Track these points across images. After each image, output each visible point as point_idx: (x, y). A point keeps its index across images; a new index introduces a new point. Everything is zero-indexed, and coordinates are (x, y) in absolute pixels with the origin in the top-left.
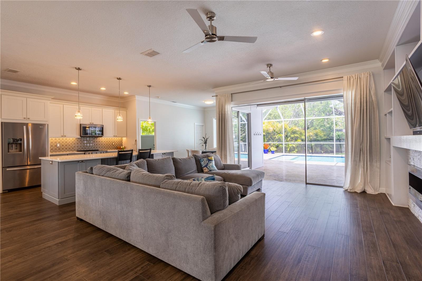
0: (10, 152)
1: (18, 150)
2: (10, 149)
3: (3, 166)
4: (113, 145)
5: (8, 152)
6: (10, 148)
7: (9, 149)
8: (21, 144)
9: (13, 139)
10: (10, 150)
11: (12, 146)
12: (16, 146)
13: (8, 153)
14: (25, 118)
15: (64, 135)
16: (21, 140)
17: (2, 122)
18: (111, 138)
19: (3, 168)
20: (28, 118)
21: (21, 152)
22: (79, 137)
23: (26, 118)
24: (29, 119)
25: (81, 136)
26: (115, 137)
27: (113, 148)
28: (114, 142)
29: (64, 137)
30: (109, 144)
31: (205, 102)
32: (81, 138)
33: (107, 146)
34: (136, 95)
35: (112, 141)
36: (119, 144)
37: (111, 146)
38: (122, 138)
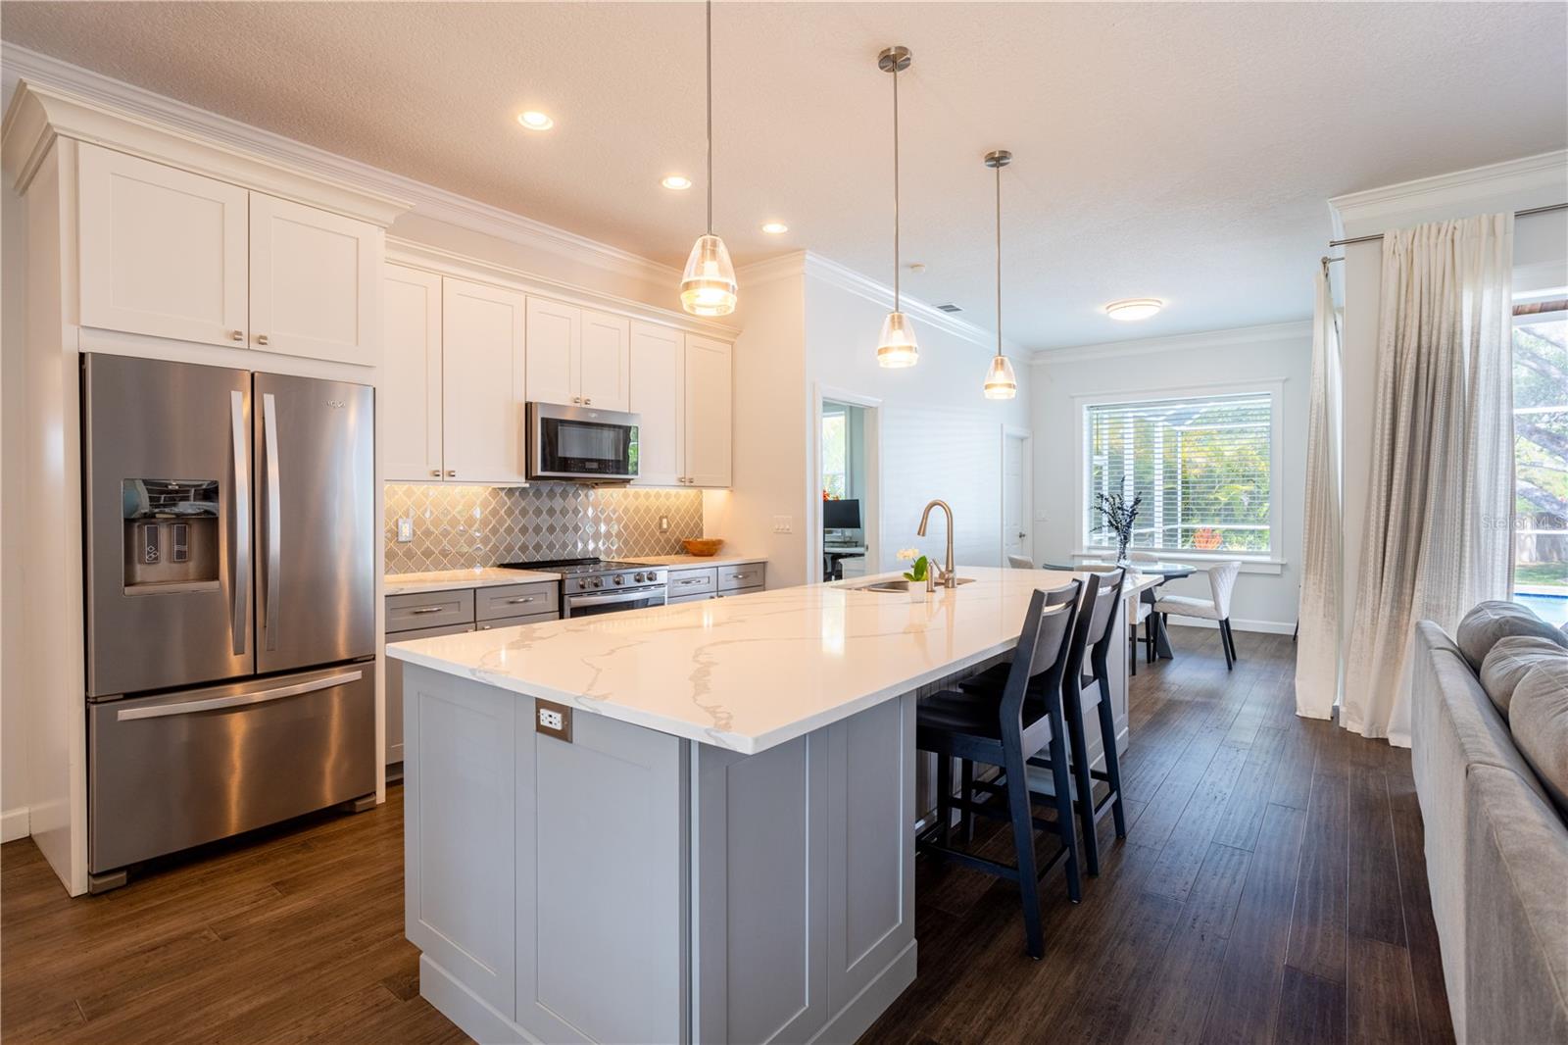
0: (138, 579)
1: (192, 566)
2: (142, 562)
3: (93, 694)
4: (665, 532)
5: (127, 585)
6: (141, 553)
7: (136, 558)
8: (210, 520)
9: (146, 482)
10: (139, 569)
11: (154, 541)
12: (182, 539)
13: (128, 590)
14: (236, 336)
15: (447, 469)
16: (210, 493)
17: (82, 356)
18: (663, 491)
19: (94, 708)
20: (256, 332)
21: (215, 584)
22: (521, 482)
23: (245, 337)
24: (262, 340)
25: (529, 476)
26: (683, 484)
27: (663, 549)
28: (666, 517)
29: (447, 478)
30: (647, 526)
31: (1110, 309)
32: (527, 485)
33: (636, 535)
34: (808, 251)
35: (658, 509)
36: (688, 525)
37: (652, 534)
38: (701, 492)
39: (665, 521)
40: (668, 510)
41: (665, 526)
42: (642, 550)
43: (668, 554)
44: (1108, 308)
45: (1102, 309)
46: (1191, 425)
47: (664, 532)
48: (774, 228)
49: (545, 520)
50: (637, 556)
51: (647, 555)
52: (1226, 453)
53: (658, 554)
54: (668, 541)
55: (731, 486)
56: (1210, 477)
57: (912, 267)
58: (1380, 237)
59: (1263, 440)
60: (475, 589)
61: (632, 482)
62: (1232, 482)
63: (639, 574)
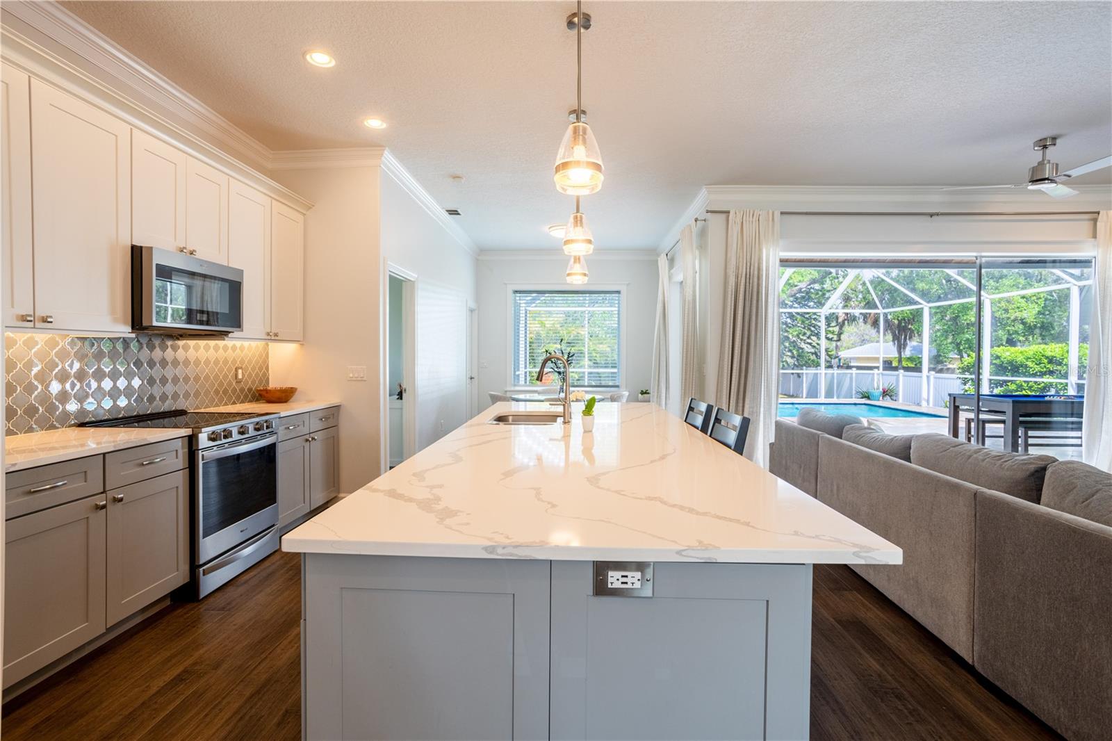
15: (39, 314)
18: (239, 344)
22: (125, 331)
25: (135, 326)
26: (269, 337)
27: (238, 398)
28: (241, 368)
29: (39, 325)
30: (226, 376)
31: (551, 229)
32: (133, 335)
33: (216, 385)
34: (387, 148)
35: (234, 361)
36: (257, 375)
37: (230, 384)
38: (268, 345)
39: (240, 371)
40: (242, 361)
41: (240, 376)
42: (221, 400)
43: (242, 402)
44: (550, 228)
45: (546, 229)
46: (536, 306)
47: (239, 382)
48: (375, 124)
49: (157, 372)
50: (217, 405)
51: (226, 404)
52: (547, 325)
53: (234, 403)
54: (242, 390)
55: (302, 342)
56: (539, 339)
57: (454, 178)
58: (728, 212)
59: (561, 319)
60: (104, 454)
61: (230, 335)
62: (549, 343)
63: (257, 423)
